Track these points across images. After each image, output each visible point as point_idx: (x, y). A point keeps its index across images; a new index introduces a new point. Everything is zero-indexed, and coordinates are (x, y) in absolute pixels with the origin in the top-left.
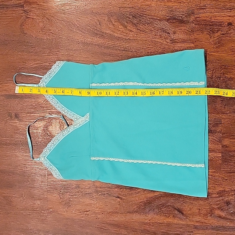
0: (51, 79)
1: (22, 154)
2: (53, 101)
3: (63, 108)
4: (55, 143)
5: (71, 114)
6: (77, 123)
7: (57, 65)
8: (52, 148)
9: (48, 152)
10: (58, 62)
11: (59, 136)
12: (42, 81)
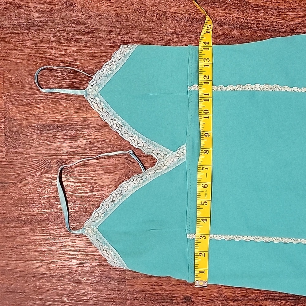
0: (109, 79)
1: (73, 239)
2: (115, 122)
3: (136, 135)
4: (116, 202)
5: (151, 145)
6: (162, 163)
7: (122, 51)
8: (111, 210)
9: (102, 217)
10: (123, 47)
11: (126, 188)
12: (92, 84)
